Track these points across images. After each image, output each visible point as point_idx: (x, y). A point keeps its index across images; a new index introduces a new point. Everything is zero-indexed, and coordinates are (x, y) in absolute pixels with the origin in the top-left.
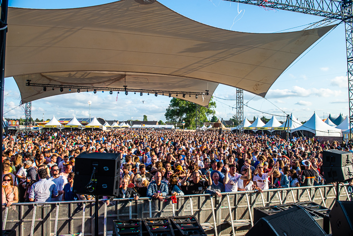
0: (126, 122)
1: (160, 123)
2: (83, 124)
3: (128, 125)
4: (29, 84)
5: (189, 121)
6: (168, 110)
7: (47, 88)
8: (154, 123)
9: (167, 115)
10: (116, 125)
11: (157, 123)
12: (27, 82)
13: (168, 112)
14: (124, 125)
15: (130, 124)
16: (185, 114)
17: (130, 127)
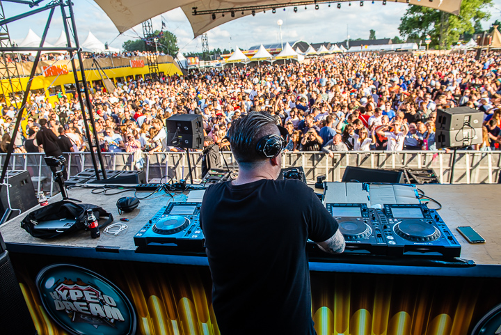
0: (339, 45)
1: (396, 41)
2: (273, 54)
3: (342, 49)
4: (195, 13)
5: (438, 36)
6: (404, 20)
7: (217, 15)
8: (385, 41)
9: (401, 29)
10: (323, 49)
11: (390, 42)
12: (193, 11)
13: (403, 23)
14: (335, 49)
15: (345, 46)
16: (433, 24)
17: (346, 51)
